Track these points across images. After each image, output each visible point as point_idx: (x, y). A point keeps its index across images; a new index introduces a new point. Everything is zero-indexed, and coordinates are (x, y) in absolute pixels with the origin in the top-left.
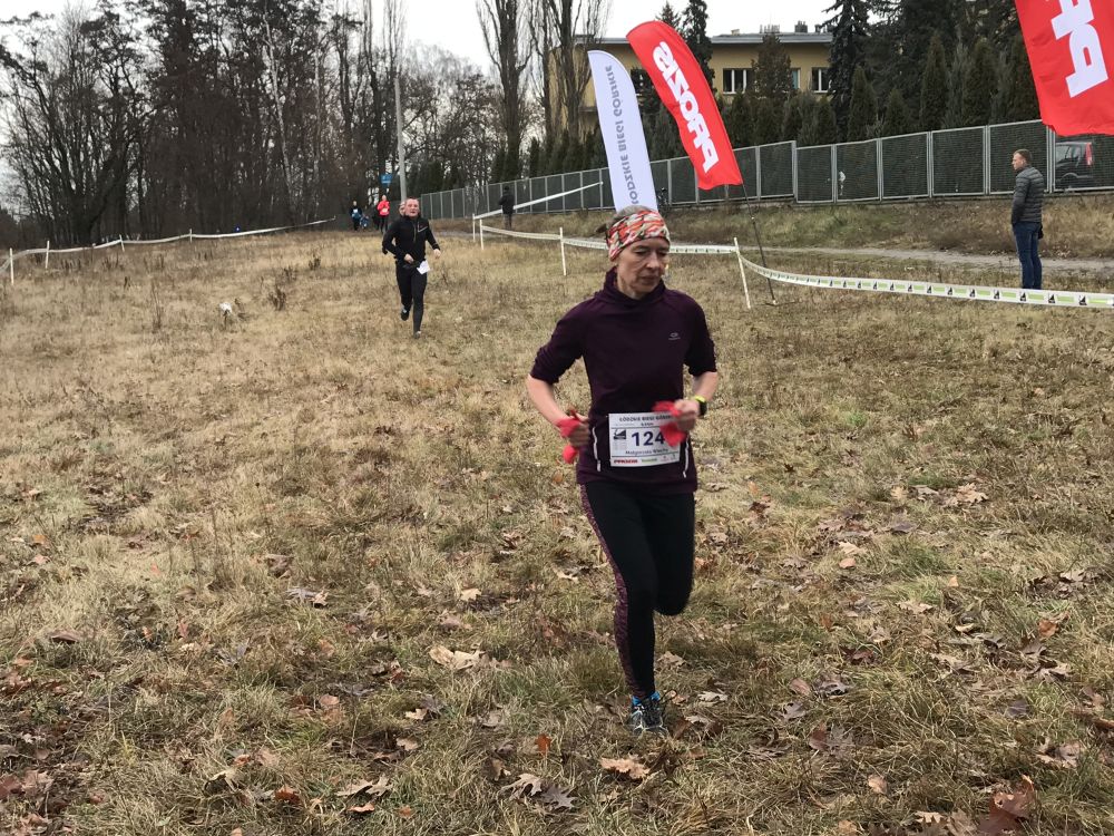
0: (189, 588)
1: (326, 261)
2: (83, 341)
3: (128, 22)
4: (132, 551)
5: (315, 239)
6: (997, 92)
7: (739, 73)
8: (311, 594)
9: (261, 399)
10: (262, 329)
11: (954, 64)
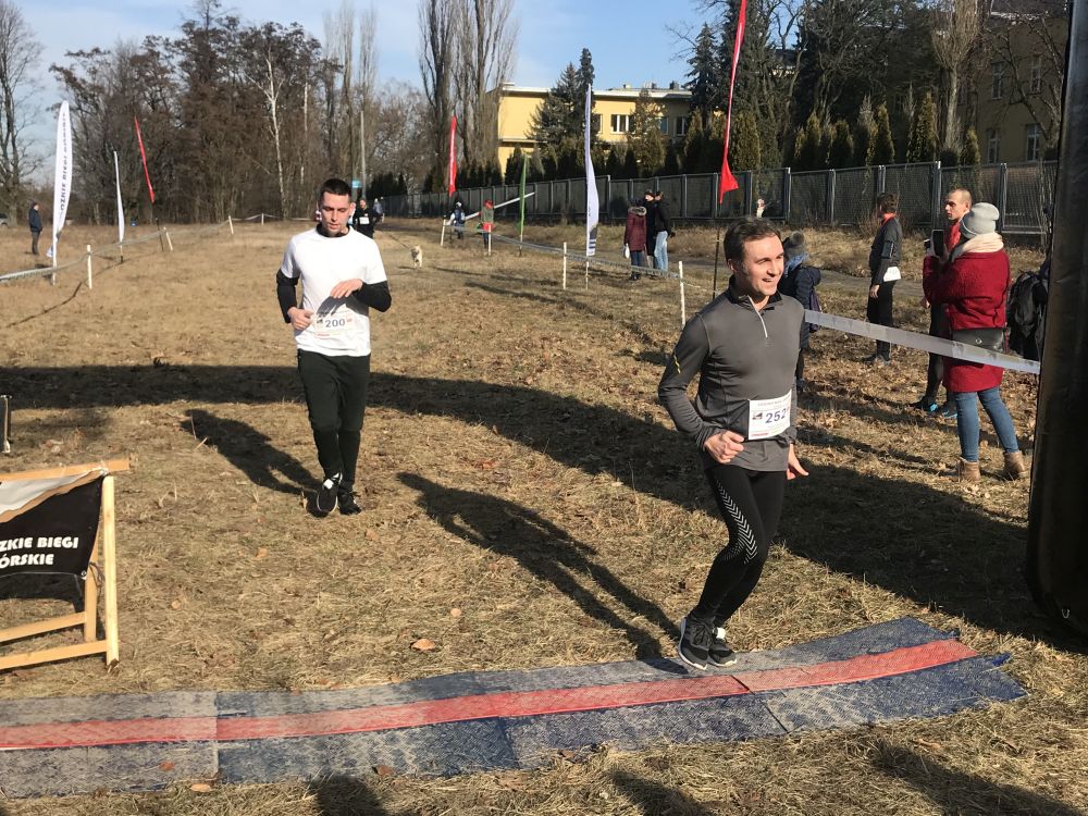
3: (166, 58)
7: (623, 118)
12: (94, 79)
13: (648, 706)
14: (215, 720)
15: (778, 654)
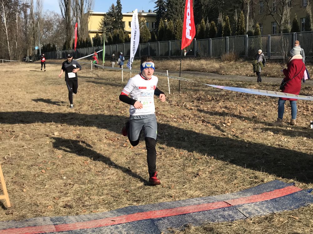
13: (200, 212)
14: (54, 226)
15: (236, 194)
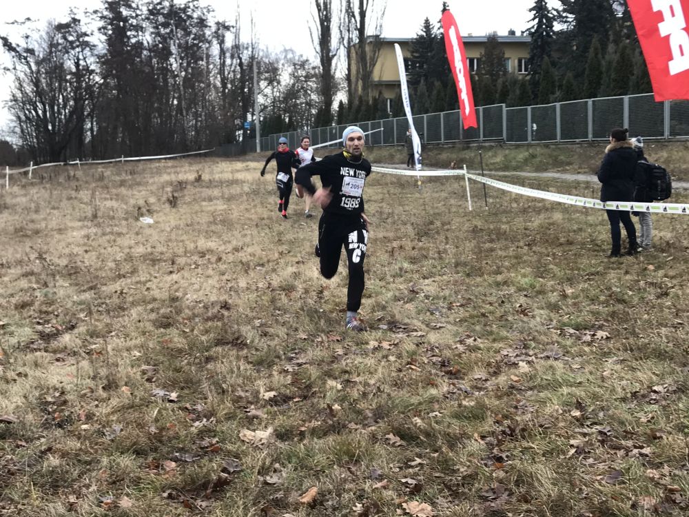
0: (90, 388)
1: (206, 177)
2: (46, 227)
3: (86, 24)
4: (58, 363)
5: (200, 163)
6: (633, 75)
7: (471, 61)
8: (168, 393)
9: (153, 265)
10: (160, 220)
11: (607, 57)
12: (27, 43)
